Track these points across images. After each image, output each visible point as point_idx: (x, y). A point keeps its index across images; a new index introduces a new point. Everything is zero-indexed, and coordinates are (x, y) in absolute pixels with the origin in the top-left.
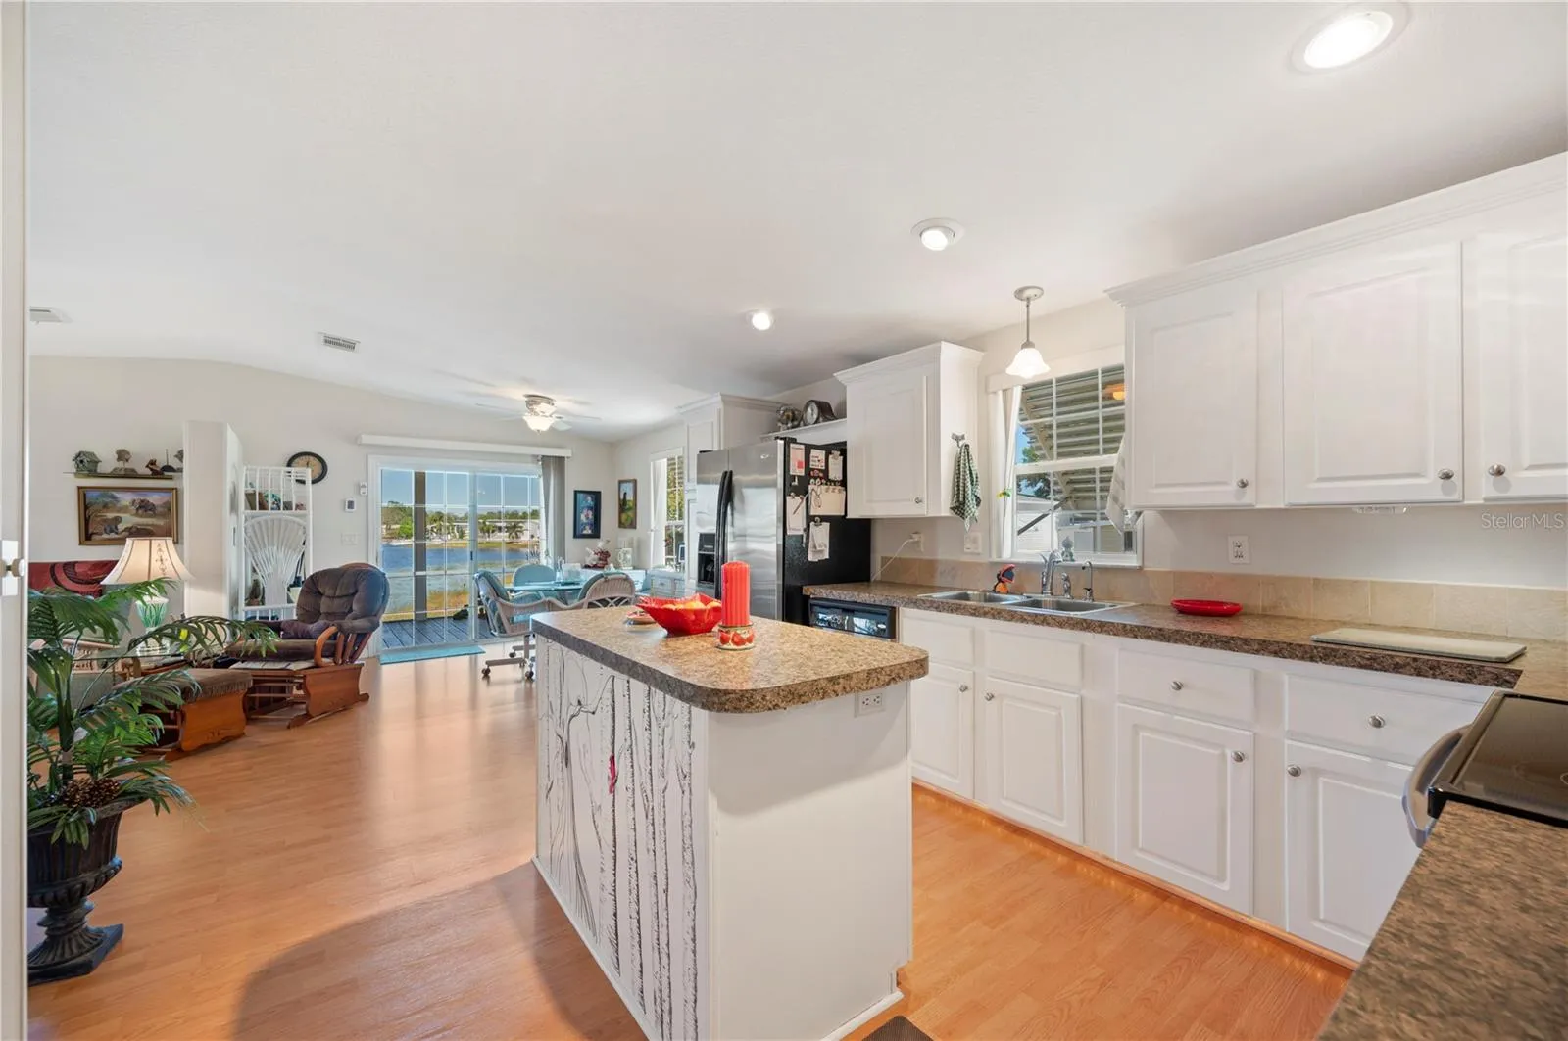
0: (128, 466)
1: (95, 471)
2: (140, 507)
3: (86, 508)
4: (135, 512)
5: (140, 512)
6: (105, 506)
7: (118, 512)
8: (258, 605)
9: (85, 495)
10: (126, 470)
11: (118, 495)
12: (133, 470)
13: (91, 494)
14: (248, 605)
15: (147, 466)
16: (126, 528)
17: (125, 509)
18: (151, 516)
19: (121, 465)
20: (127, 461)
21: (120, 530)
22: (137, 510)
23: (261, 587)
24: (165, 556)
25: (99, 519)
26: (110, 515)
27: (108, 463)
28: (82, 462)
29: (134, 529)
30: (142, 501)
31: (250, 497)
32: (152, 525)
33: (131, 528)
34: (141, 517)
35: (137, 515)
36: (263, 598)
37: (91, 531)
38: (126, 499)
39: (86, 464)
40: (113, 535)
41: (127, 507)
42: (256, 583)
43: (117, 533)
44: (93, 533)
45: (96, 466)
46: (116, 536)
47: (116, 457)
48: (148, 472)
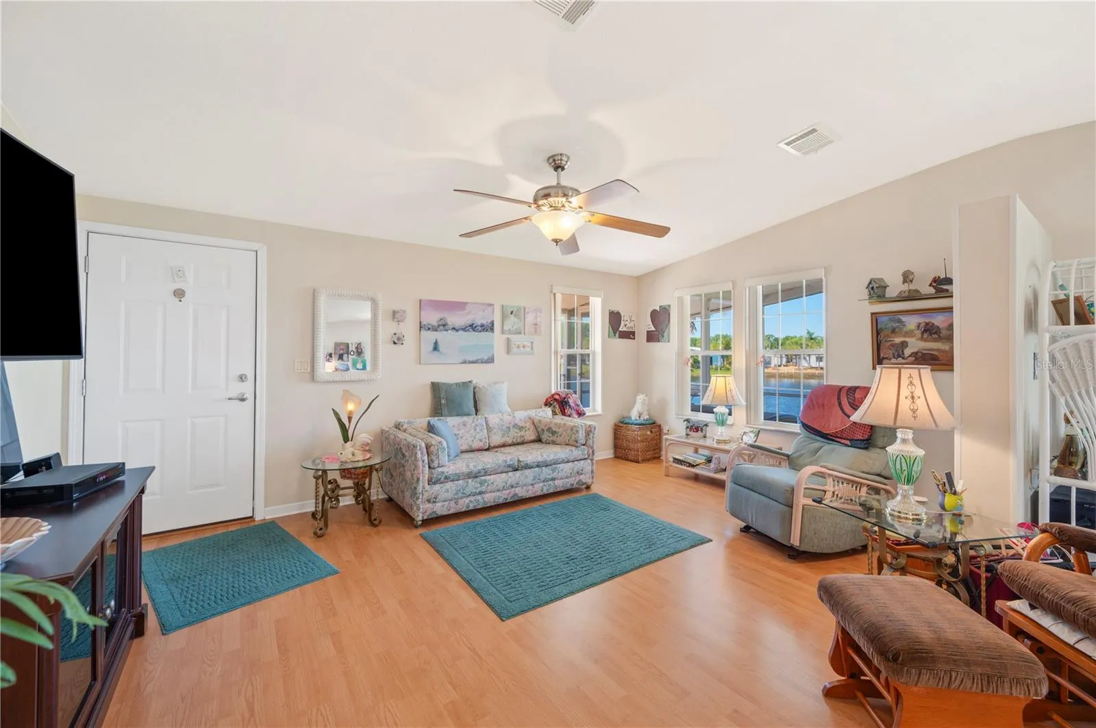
0: (913, 287)
1: (884, 296)
2: (925, 331)
3: (878, 333)
4: (920, 335)
5: (926, 335)
6: (893, 331)
7: (905, 336)
8: (1076, 477)
9: (877, 320)
10: (909, 291)
11: (904, 318)
12: (917, 291)
13: (883, 320)
14: (1057, 472)
15: (930, 285)
16: (912, 353)
17: (910, 334)
18: (935, 340)
19: (905, 287)
20: (911, 281)
21: (906, 355)
22: (922, 333)
23: (1080, 448)
24: (918, 392)
25: (889, 344)
26: (898, 340)
27: (895, 286)
28: (873, 288)
29: (920, 354)
30: (927, 324)
31: (1060, 306)
32: (937, 350)
33: (917, 353)
34: (926, 341)
35: (922, 339)
36: (1084, 465)
37: (882, 355)
38: (912, 322)
39: (877, 290)
40: (900, 360)
41: (912, 331)
42: (1071, 441)
43: (903, 358)
44: (883, 358)
45: (885, 292)
46: (903, 361)
47: (902, 278)
48: (932, 291)
